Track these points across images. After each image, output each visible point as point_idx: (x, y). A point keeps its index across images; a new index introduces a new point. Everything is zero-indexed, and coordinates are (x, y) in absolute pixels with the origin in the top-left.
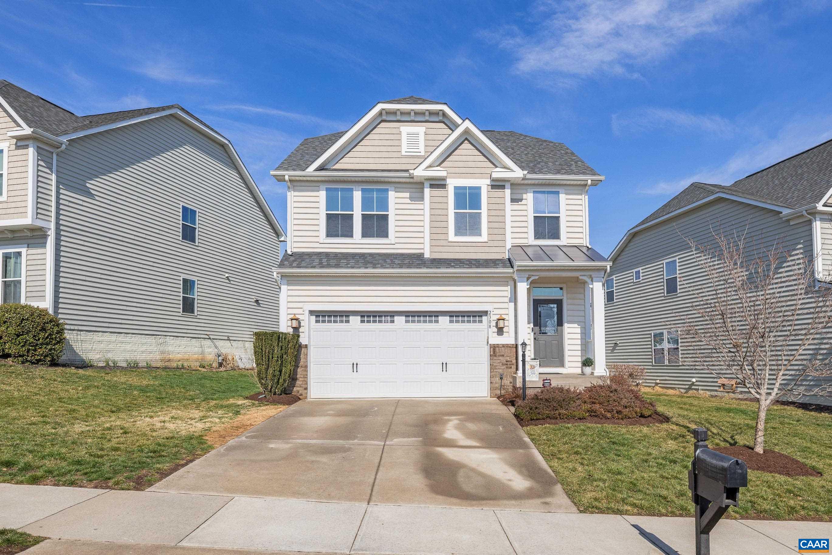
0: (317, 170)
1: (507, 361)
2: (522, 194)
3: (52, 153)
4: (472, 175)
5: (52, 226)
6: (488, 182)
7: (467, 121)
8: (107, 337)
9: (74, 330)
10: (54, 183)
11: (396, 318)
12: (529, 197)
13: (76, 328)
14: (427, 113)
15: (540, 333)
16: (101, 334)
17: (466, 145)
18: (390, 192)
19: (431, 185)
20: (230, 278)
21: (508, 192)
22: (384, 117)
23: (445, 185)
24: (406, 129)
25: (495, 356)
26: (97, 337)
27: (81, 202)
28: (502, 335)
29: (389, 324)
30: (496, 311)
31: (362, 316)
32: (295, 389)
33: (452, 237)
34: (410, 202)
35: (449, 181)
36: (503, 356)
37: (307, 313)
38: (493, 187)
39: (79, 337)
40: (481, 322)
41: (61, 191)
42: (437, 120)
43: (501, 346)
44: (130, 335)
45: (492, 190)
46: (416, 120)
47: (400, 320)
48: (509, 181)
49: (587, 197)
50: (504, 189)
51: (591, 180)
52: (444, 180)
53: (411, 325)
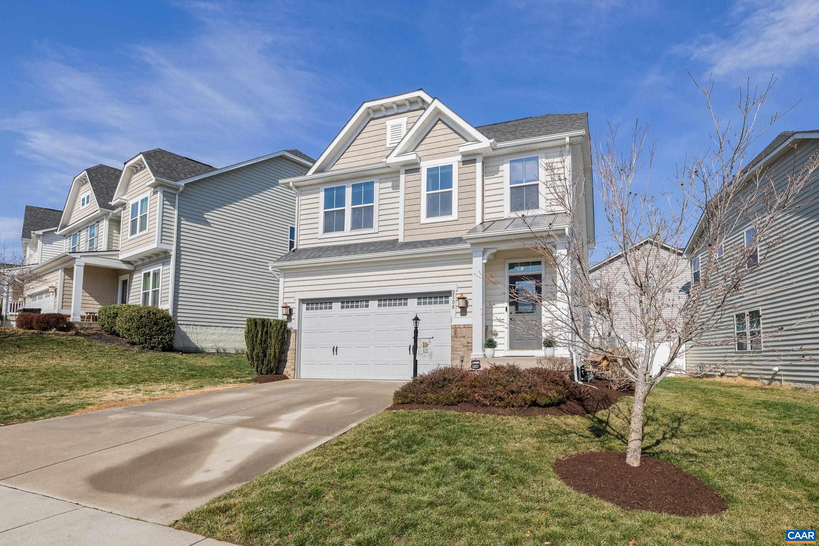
0: (315, 173)
1: (468, 343)
2: (499, 165)
3: (175, 194)
4: (444, 154)
5: (174, 248)
6: (459, 158)
7: (436, 100)
8: (219, 330)
9: (190, 325)
10: (176, 217)
11: (370, 303)
12: (506, 168)
13: (192, 323)
14: (407, 103)
15: (517, 313)
16: (214, 328)
17: (440, 125)
18: (375, 184)
19: (406, 170)
21: (479, 166)
22: (372, 116)
23: (419, 168)
24: (390, 122)
25: (456, 337)
26: (211, 330)
27: (198, 229)
28: (465, 315)
29: (364, 308)
31: (343, 302)
32: (285, 370)
33: (424, 219)
34: (392, 191)
35: (423, 164)
36: (464, 337)
37: (297, 301)
38: (465, 162)
39: (195, 330)
40: (447, 302)
41: (182, 222)
42: (417, 107)
43: (462, 327)
44: (240, 329)
45: (463, 166)
46: (400, 111)
48: (480, 154)
49: (569, 157)
50: (475, 162)
51: (570, 137)
52: (418, 164)
53: (383, 309)
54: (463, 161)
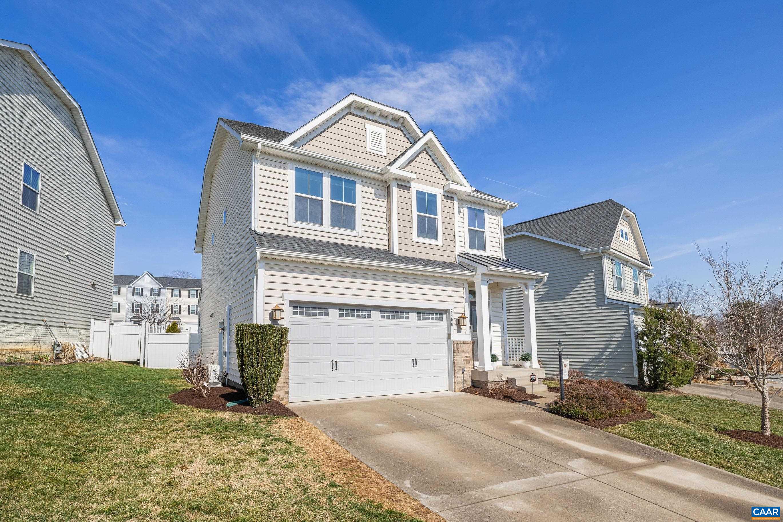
0: (291, 144)
1: (466, 357)
4: (430, 183)
6: (442, 191)
12: (465, 212)
14: (390, 117)
17: (424, 155)
18: (357, 185)
19: (398, 184)
20: (70, 257)
21: (456, 204)
22: (352, 110)
23: (409, 187)
24: (371, 127)
25: (457, 352)
28: (460, 332)
29: (366, 319)
30: (457, 310)
31: (341, 310)
33: (416, 238)
34: (375, 198)
35: (412, 184)
36: (463, 351)
37: (287, 303)
38: (446, 197)
40: (441, 319)
42: (396, 126)
43: (462, 342)
45: (445, 200)
46: (379, 121)
47: (376, 315)
48: (457, 194)
49: (502, 218)
50: (453, 200)
51: (509, 205)
52: (409, 182)
53: (386, 321)
54: (444, 196)
